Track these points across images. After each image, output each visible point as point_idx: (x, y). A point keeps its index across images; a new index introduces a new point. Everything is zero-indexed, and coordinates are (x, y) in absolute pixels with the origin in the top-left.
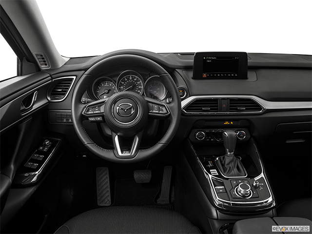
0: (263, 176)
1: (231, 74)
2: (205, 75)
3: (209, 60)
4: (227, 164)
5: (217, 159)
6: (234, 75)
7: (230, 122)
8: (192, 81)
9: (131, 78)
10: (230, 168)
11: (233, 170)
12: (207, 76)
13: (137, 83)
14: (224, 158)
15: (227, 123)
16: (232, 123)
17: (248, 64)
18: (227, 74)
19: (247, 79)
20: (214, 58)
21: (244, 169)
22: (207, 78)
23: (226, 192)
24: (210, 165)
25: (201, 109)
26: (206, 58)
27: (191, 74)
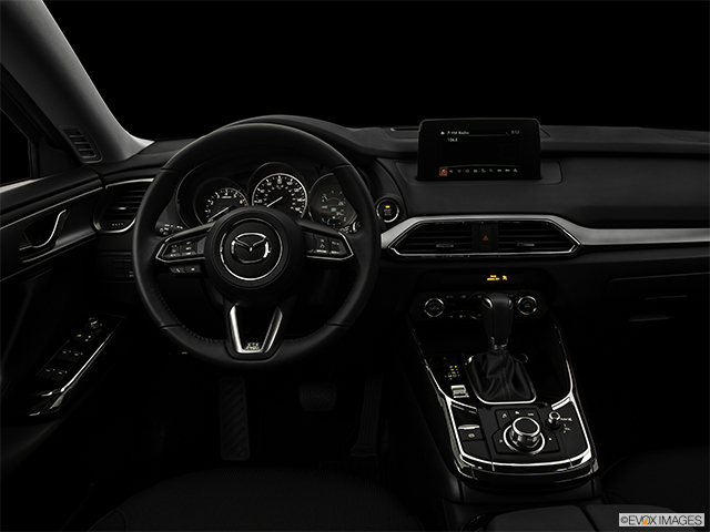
0: (573, 400)
1: (503, 169)
2: (444, 172)
3: (454, 137)
4: (491, 373)
5: (470, 359)
6: (512, 169)
7: (500, 276)
8: (414, 184)
9: (279, 181)
10: (497, 381)
11: (504, 385)
12: (449, 173)
13: (293, 192)
14: (485, 358)
15: (493, 278)
16: (505, 277)
17: (542, 148)
18: (495, 169)
19: (540, 178)
20: (465, 133)
21: (531, 383)
22: (450, 178)
23: (484, 438)
24: (453, 374)
25: (434, 247)
26: (446, 133)
27: (414, 170)
